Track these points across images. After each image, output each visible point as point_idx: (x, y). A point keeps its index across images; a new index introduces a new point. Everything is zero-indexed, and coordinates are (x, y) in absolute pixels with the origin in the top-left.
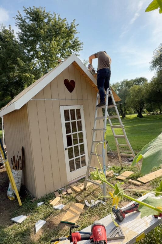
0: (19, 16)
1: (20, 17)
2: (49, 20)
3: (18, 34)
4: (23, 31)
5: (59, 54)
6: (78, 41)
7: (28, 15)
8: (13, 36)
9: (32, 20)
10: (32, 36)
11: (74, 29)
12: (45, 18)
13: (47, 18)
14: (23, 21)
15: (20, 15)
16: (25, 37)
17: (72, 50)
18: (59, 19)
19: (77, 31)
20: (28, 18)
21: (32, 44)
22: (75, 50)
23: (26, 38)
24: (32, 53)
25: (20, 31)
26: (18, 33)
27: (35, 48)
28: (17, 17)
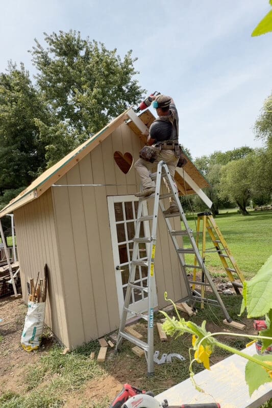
0: (37, 48)
1: (40, 50)
2: (88, 53)
3: (37, 78)
4: (45, 73)
5: (106, 109)
6: (138, 88)
7: (52, 47)
8: (28, 82)
9: (60, 54)
10: (59, 80)
11: (130, 66)
12: (81, 49)
13: (85, 49)
14: (45, 57)
15: (39, 46)
16: (49, 83)
17: (127, 103)
18: (104, 51)
19: (135, 71)
20: (52, 51)
21: (61, 95)
22: (132, 103)
23: (51, 84)
24: (60, 109)
25: (40, 73)
26: (37, 76)
27: (66, 101)
28: (34, 50)
